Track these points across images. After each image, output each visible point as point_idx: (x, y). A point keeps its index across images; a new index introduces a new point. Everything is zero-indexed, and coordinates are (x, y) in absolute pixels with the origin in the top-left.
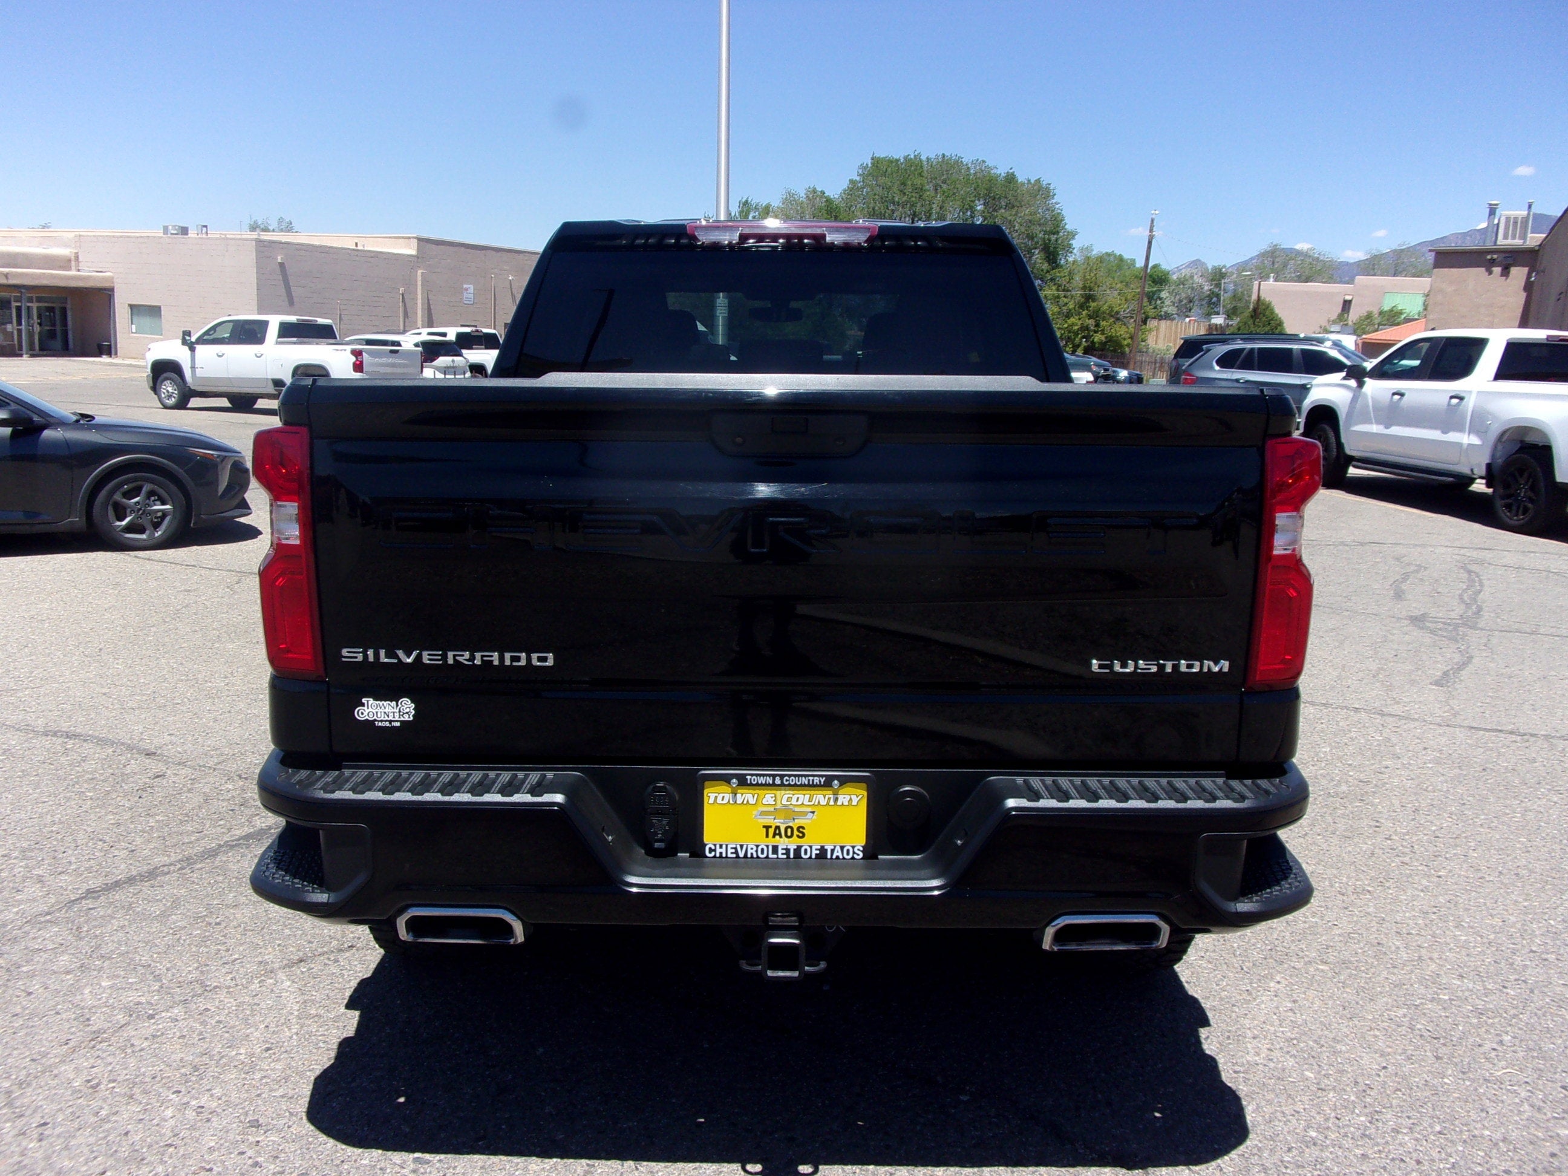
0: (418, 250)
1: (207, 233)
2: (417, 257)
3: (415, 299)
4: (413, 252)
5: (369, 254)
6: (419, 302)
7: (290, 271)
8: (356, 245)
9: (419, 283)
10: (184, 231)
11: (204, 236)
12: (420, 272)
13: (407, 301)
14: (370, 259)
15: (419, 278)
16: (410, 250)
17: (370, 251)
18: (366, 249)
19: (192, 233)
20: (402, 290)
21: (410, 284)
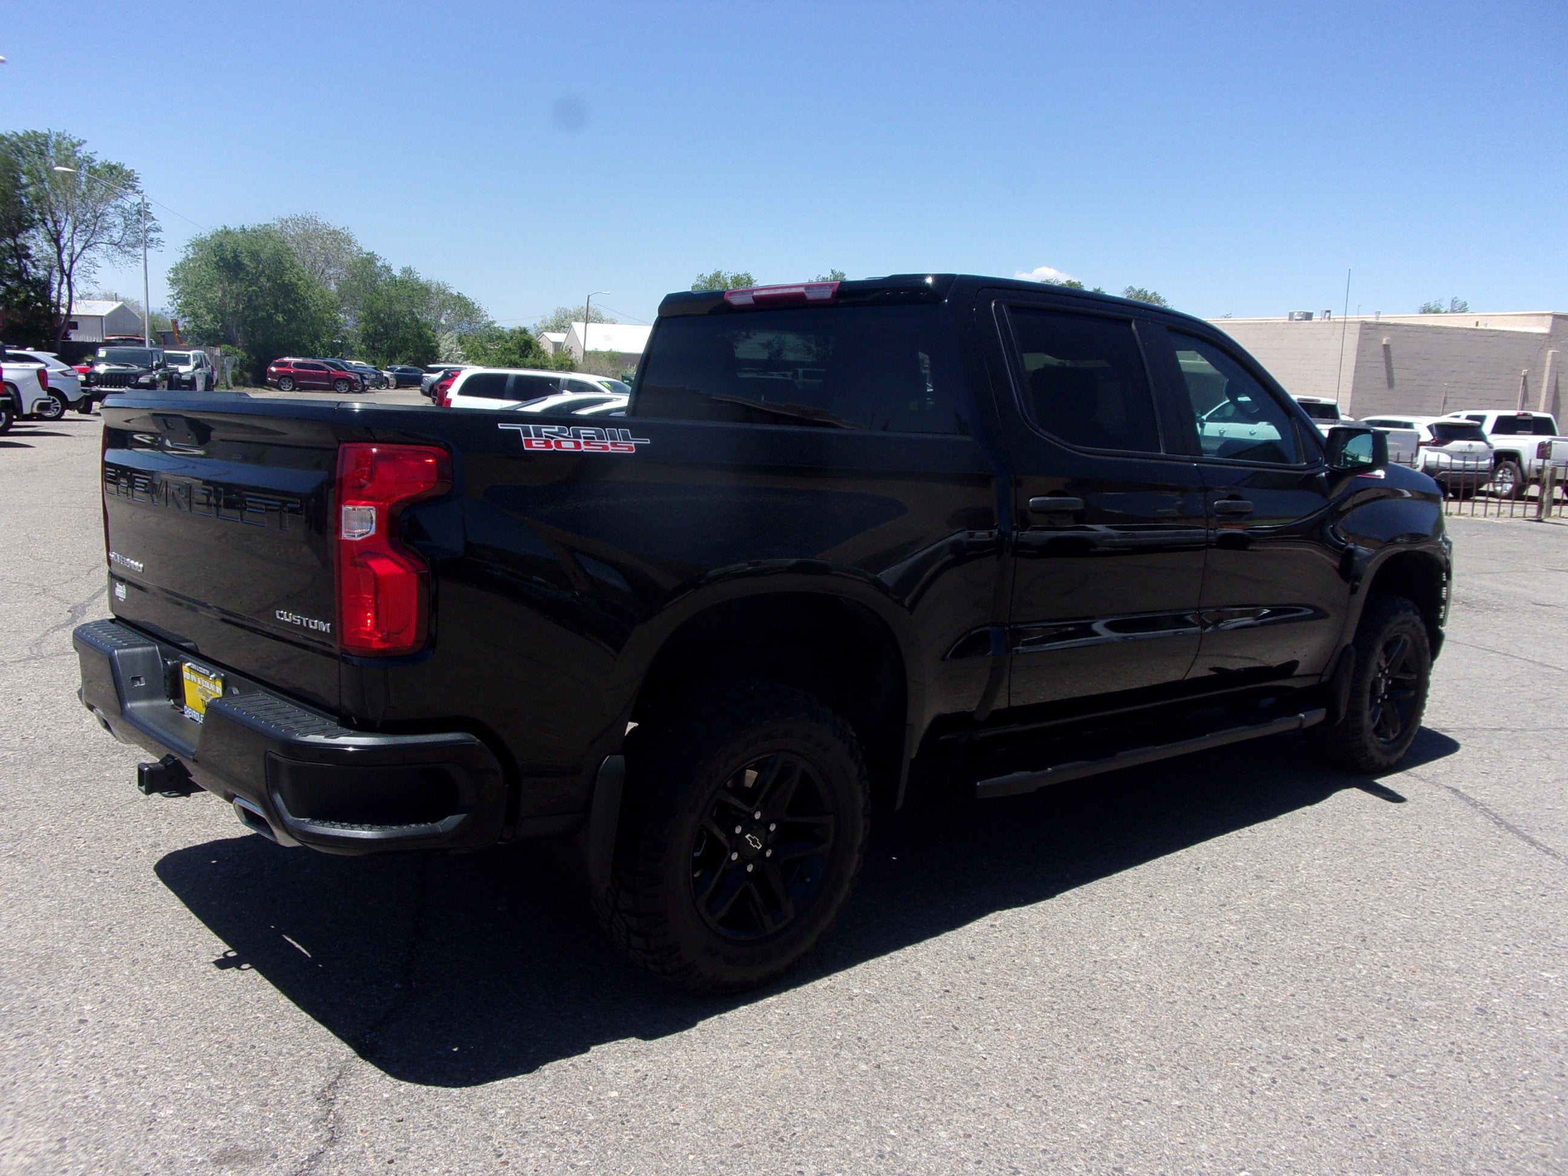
0: (1553, 328)
1: (1329, 318)
2: (1549, 335)
3: (1539, 382)
4: (1545, 330)
5: (1492, 334)
6: (1545, 384)
7: (1394, 353)
8: (1477, 324)
9: (1548, 364)
10: (1308, 316)
11: (1327, 320)
12: (1550, 352)
13: (1529, 383)
14: (1490, 339)
15: (1549, 359)
16: (1543, 328)
17: (1490, 331)
18: (1488, 328)
19: (1316, 318)
20: (1524, 371)
21: (1536, 366)
